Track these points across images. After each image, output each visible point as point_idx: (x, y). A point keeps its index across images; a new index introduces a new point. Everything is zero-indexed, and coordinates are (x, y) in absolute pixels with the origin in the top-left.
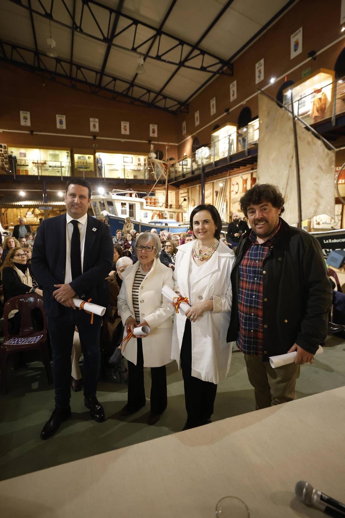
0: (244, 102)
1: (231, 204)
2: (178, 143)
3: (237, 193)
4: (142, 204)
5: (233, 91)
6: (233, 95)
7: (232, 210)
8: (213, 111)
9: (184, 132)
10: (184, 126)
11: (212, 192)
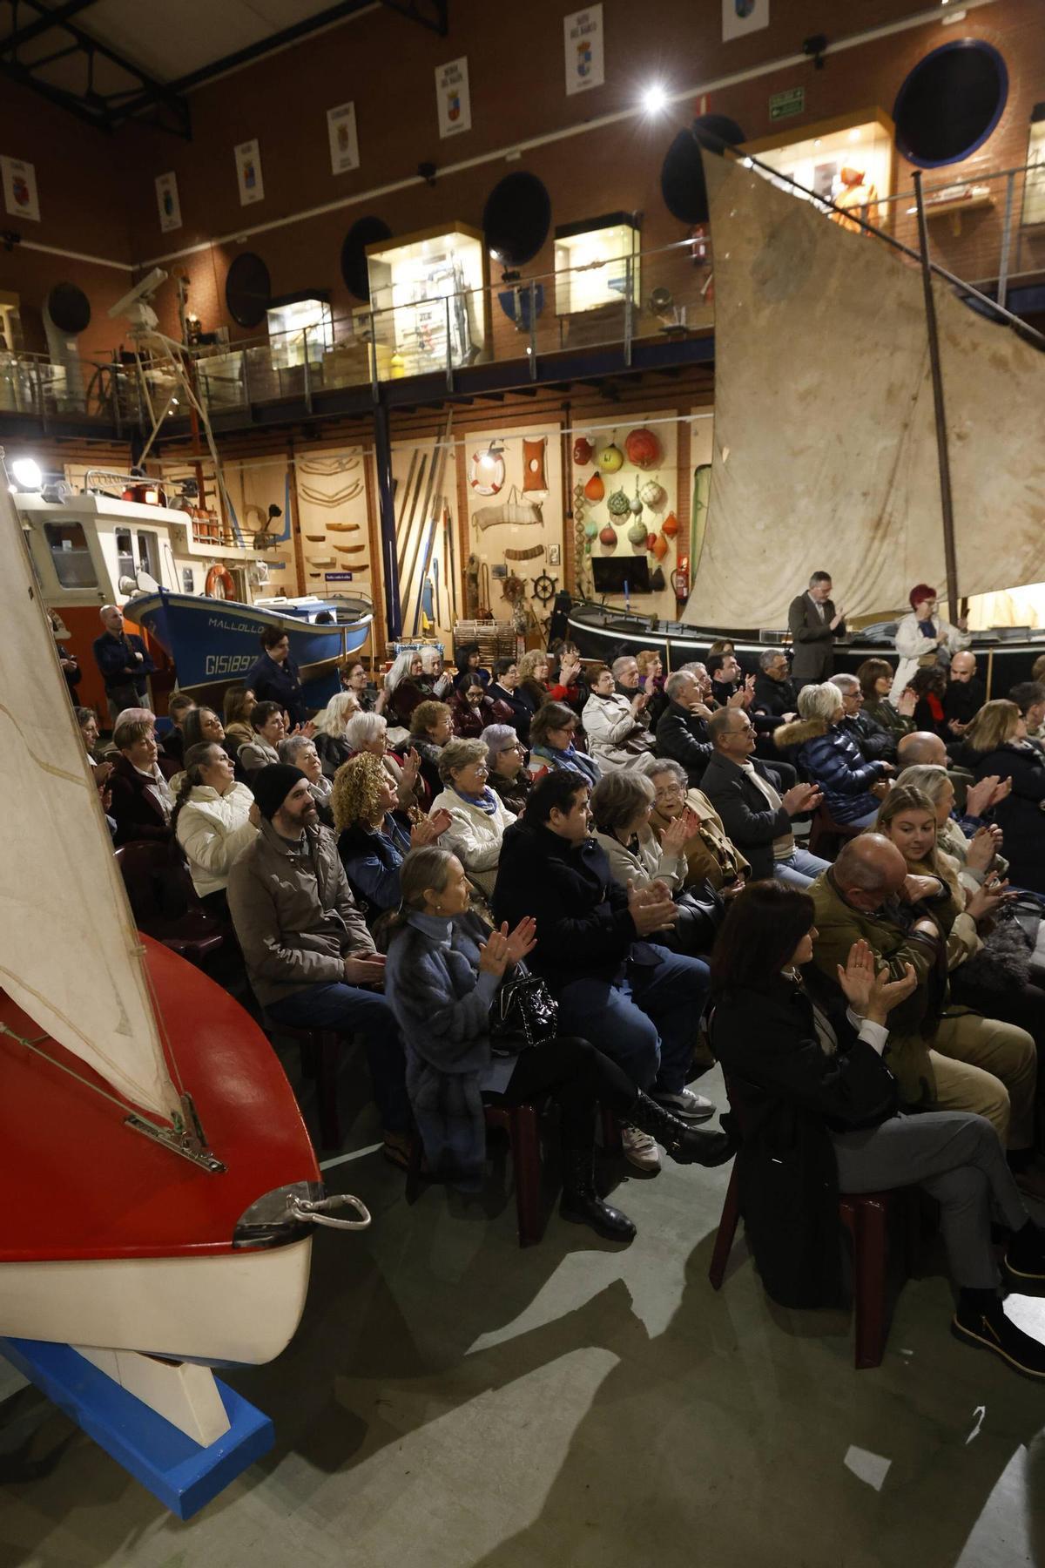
0: (513, 153)
1: (472, 532)
2: (131, 264)
3: (497, 490)
4: (176, 532)
5: (454, 99)
6: (454, 115)
7: (473, 548)
8: (345, 157)
9: (172, 220)
10: (167, 193)
11: (362, 483)
